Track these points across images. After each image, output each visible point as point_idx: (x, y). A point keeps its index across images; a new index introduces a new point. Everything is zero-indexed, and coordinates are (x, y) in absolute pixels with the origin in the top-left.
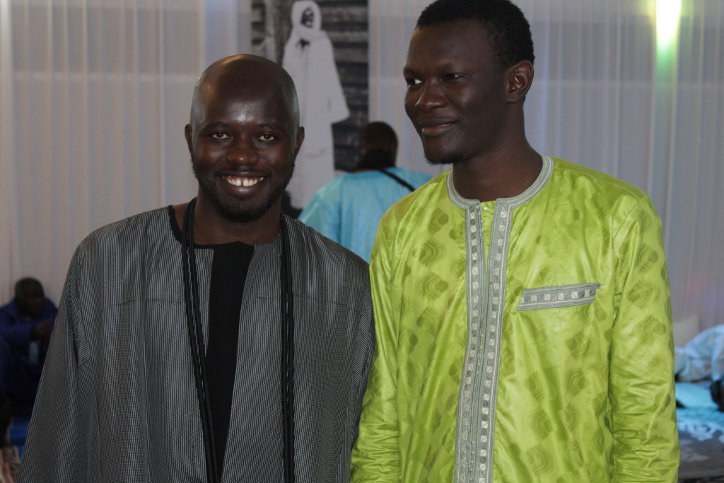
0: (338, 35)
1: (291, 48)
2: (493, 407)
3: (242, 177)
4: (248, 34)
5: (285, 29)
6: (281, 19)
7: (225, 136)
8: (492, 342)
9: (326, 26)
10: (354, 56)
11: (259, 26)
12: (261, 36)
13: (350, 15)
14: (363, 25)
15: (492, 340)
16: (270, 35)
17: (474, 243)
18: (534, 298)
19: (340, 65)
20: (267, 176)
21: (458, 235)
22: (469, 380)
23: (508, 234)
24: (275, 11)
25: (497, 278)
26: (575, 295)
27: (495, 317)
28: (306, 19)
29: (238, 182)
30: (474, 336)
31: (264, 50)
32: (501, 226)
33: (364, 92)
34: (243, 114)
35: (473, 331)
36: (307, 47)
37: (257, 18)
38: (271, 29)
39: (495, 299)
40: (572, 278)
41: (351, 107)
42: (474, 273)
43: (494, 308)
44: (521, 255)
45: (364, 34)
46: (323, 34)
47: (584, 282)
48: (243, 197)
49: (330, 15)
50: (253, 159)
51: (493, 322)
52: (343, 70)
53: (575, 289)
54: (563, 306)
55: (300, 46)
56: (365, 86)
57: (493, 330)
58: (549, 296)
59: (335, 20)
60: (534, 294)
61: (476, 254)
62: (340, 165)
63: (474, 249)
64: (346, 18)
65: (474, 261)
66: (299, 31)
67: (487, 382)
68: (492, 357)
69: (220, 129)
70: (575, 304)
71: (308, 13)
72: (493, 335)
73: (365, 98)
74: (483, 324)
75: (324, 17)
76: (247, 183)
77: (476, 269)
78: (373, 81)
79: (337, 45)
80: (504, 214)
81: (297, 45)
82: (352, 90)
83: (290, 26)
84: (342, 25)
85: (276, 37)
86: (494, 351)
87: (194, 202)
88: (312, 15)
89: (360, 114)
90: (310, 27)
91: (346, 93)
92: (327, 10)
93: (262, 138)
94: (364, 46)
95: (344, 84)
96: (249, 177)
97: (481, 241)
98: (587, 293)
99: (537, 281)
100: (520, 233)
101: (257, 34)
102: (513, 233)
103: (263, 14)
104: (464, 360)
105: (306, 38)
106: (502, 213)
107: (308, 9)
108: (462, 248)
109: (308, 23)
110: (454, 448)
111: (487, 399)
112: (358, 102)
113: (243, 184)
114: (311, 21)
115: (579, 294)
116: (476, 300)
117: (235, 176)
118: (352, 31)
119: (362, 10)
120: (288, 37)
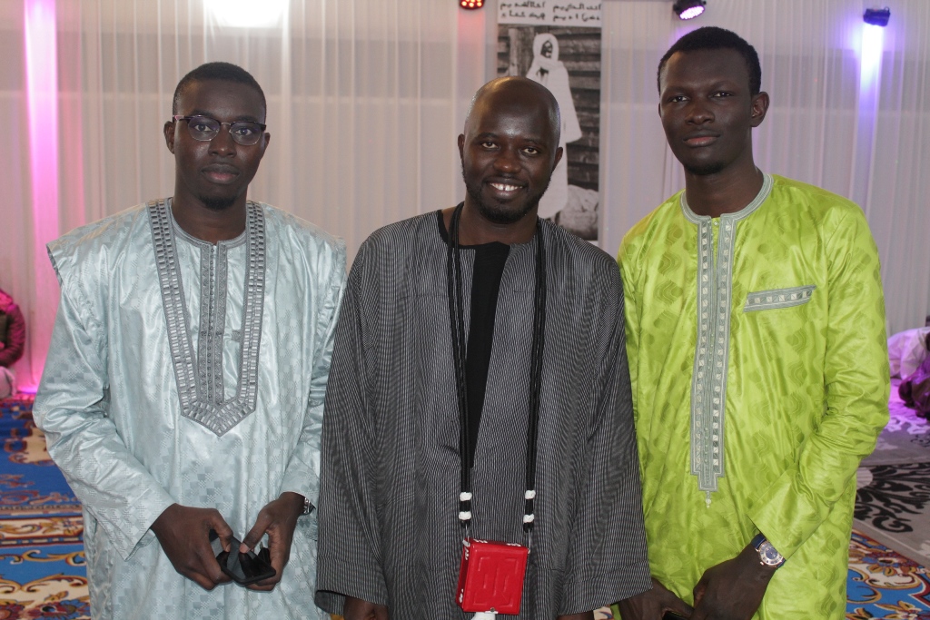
0: (574, 65)
1: (532, 76)
2: (723, 397)
3: (505, 184)
4: (495, 63)
5: (527, 59)
6: (523, 51)
7: (493, 146)
8: (721, 341)
9: (563, 57)
10: (588, 83)
11: (504, 56)
12: (506, 65)
13: (584, 47)
14: (597, 56)
15: (721, 339)
16: (513, 65)
17: (705, 254)
18: (758, 300)
20: (526, 186)
21: (690, 246)
22: (701, 375)
23: (733, 244)
24: (518, 43)
25: (725, 284)
26: (794, 296)
27: (723, 318)
28: (546, 51)
29: (501, 187)
30: (704, 335)
32: (726, 239)
33: (595, 116)
34: (512, 128)
35: (703, 332)
36: (545, 75)
37: (503, 49)
38: (514, 59)
39: (723, 302)
40: (790, 280)
41: (583, 128)
42: (704, 280)
43: (723, 310)
44: (744, 263)
45: (597, 64)
46: (561, 63)
47: (802, 284)
48: (504, 201)
49: (567, 47)
50: (517, 169)
51: (722, 322)
52: (577, 96)
53: (794, 291)
54: (785, 306)
55: (539, 74)
56: (597, 110)
57: (722, 330)
58: (771, 298)
59: (572, 51)
60: (758, 296)
61: (706, 264)
63: (705, 259)
64: (581, 50)
65: (705, 270)
66: (539, 61)
67: (718, 375)
68: (721, 354)
69: (490, 139)
70: (794, 305)
71: (548, 45)
72: (722, 334)
73: (597, 121)
74: (713, 324)
75: (561, 48)
76: (508, 188)
77: (706, 276)
78: (603, 106)
79: (572, 73)
80: (728, 228)
81: (537, 74)
82: (585, 114)
83: (532, 56)
84: (577, 56)
85: (518, 66)
86: (723, 349)
87: (460, 206)
88: (551, 46)
89: (592, 135)
90: (550, 57)
91: (578, 116)
92: (564, 43)
93: (526, 151)
94: (596, 75)
95: (577, 109)
96: (511, 184)
97: (711, 252)
98: (804, 294)
99: (759, 284)
100: (743, 243)
101: (502, 64)
102: (737, 244)
103: (508, 46)
104: (695, 357)
105: (545, 68)
106: (727, 227)
107: (548, 42)
108: (694, 258)
109: (547, 54)
110: (688, 435)
111: (718, 391)
112: (590, 125)
113: (505, 189)
114: (550, 52)
115: (798, 295)
116: (705, 304)
117: (499, 183)
118: (586, 61)
119: (596, 42)
120: (530, 66)
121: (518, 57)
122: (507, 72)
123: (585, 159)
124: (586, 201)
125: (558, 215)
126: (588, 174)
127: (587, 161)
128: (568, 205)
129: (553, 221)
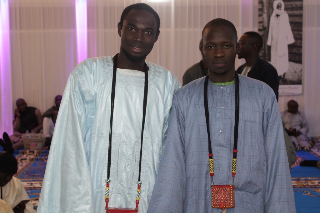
0: (291, 12)
1: (273, 18)
4: (257, 13)
5: (271, 11)
6: (269, 7)
9: (286, 9)
10: (297, 20)
11: (261, 10)
12: (262, 13)
13: (296, 5)
14: (301, 8)
16: (265, 13)
19: (291, 23)
24: (267, 4)
28: (279, 7)
31: (263, 18)
33: (300, 33)
36: (279, 17)
37: (260, 7)
38: (265, 11)
41: (295, 38)
45: (301, 12)
46: (285, 12)
49: (288, 5)
52: (292, 25)
55: (276, 17)
56: (301, 30)
59: (290, 7)
62: (290, 60)
64: (294, 6)
66: (276, 11)
71: (280, 4)
73: (301, 35)
75: (285, 6)
78: (304, 29)
79: (290, 16)
81: (275, 17)
82: (296, 32)
83: (273, 9)
84: (292, 9)
85: (267, 14)
88: (281, 5)
89: (299, 41)
90: (280, 9)
91: (293, 33)
92: (286, 3)
94: (301, 16)
95: (293, 30)
101: (260, 13)
103: (263, 6)
105: (278, 14)
107: (280, 3)
109: (279, 8)
112: (298, 37)
114: (281, 7)
118: (296, 10)
119: (301, 2)
120: (272, 13)
121: (267, 10)
122: (262, 17)
123: (296, 51)
124: (297, 68)
125: (284, 74)
126: (297, 57)
127: (297, 52)
128: (289, 70)
129: (282, 77)
